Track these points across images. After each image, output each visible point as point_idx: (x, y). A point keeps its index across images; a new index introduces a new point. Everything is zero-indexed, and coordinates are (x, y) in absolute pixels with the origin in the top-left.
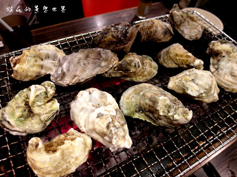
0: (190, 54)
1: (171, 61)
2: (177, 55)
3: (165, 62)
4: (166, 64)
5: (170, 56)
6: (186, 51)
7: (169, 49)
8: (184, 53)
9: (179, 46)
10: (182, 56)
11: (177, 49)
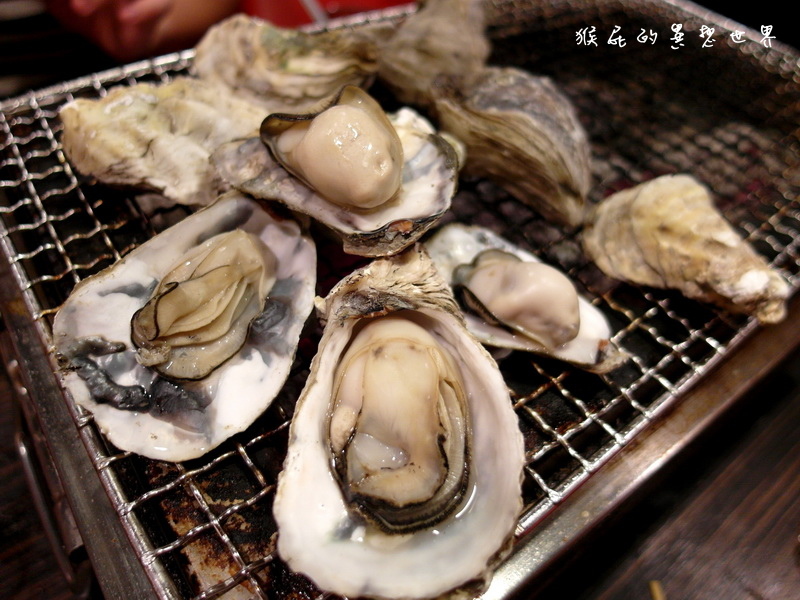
0: (729, 236)
1: (633, 251)
2: (665, 229)
3: (605, 250)
4: (609, 259)
5: (631, 230)
6: (714, 216)
7: (636, 197)
8: (701, 227)
9: (687, 188)
10: (687, 238)
11: (674, 201)
